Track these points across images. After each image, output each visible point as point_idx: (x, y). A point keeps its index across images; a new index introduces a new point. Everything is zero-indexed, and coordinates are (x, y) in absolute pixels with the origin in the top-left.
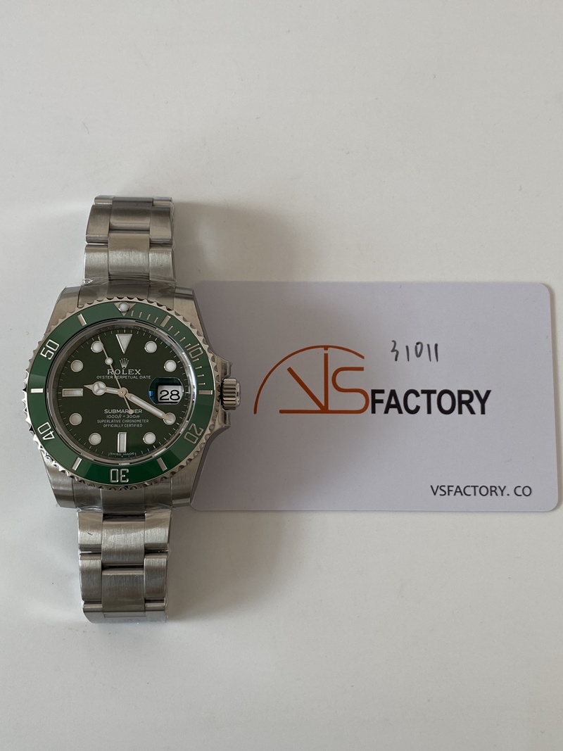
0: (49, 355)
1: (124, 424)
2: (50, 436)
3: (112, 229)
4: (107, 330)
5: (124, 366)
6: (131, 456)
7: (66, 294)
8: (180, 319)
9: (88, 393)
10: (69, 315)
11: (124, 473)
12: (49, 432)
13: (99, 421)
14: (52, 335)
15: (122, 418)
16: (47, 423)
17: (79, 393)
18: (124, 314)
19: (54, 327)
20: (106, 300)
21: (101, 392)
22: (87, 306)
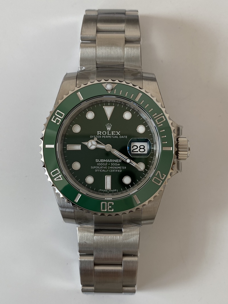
0: (58, 121)
1: (109, 169)
2: (59, 178)
3: (98, 31)
4: (97, 103)
5: (109, 129)
6: (115, 192)
7: (67, 78)
8: (149, 95)
9: (84, 147)
10: (71, 93)
11: (110, 205)
12: (58, 175)
13: (92, 167)
14: (59, 107)
15: (108, 166)
16: (58, 169)
17: (78, 147)
18: (109, 92)
19: (60, 101)
20: (96, 82)
21: (93, 147)
22: (83, 86)
